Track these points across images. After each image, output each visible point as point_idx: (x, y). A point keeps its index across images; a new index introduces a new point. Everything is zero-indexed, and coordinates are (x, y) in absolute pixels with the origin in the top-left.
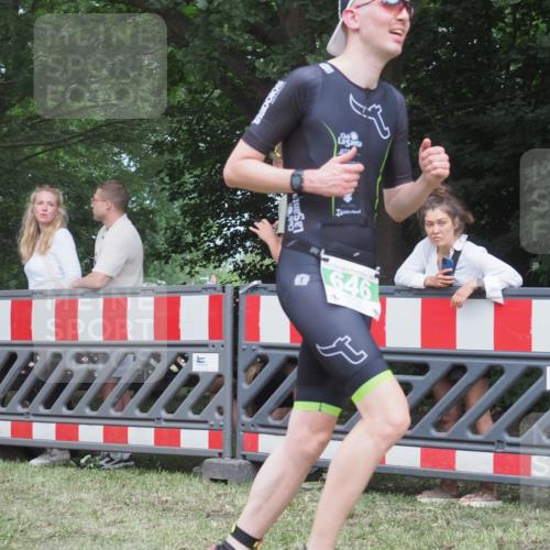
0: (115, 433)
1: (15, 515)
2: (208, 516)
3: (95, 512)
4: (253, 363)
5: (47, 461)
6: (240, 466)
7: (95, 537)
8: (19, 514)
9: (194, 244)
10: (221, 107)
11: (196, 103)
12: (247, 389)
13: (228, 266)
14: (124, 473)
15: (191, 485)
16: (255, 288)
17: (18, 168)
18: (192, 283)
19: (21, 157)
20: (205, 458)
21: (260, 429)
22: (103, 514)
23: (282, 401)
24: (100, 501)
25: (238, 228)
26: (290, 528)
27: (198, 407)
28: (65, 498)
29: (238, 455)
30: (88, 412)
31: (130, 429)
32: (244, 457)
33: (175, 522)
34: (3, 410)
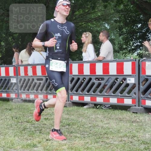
0: (106, 99)
1: (80, 121)
2: (132, 122)
4: (144, 81)
5: (88, 107)
6: (141, 109)
7: (102, 127)
8: (82, 121)
9: (126, 48)
10: (133, 10)
11: (126, 9)
12: (142, 88)
13: (135, 54)
14: (109, 110)
15: (127, 114)
16: (144, 60)
17: (78, 28)
18: (125, 59)
19: (79, 25)
20: (131, 106)
21: (146, 99)
22: (104, 121)
24: (103, 118)
25: (138, 43)
27: (129, 92)
28: (93, 117)
29: (140, 106)
30: (99, 94)
32: (142, 106)
33: (123, 124)
34: (76, 93)
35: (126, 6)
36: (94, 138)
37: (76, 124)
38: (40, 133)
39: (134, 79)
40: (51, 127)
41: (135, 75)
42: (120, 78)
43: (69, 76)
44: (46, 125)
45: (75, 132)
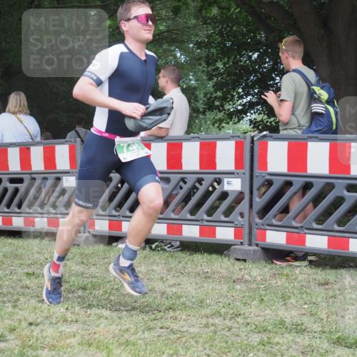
0: (175, 229)
1: (112, 279)
2: (234, 282)
3: (162, 278)
4: (263, 185)
6: (254, 250)
7: (163, 293)
11: (225, 17)
12: (259, 202)
13: (245, 122)
14: (180, 254)
15: (223, 262)
16: (265, 136)
18: (222, 133)
20: (232, 245)
21: (267, 227)
22: (167, 280)
23: (282, 209)
24: (165, 271)
26: (287, 291)
27: (228, 213)
28: (144, 269)
29: (253, 244)
31: (184, 226)
32: (257, 245)
33: (213, 285)
35: (224, 9)
37: (102, 286)
38: (14, 307)
39: (239, 181)
40: (41, 294)
41: (243, 171)
42: (208, 179)
44: (29, 288)
45: (98, 305)
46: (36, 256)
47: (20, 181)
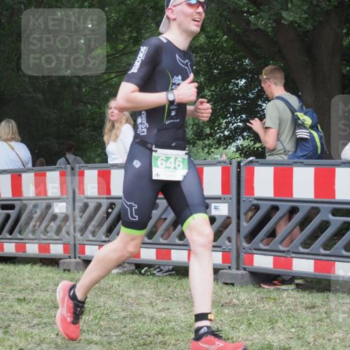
0: (163, 253)
1: (102, 304)
2: (222, 306)
3: (151, 303)
4: (250, 210)
5: (121, 271)
6: (242, 275)
7: (152, 318)
8: (105, 303)
9: (211, 135)
10: (227, 47)
11: (211, 45)
12: (246, 226)
13: (232, 148)
14: (169, 279)
16: (251, 162)
17: (100, 87)
18: (209, 159)
19: (101, 80)
20: (220, 269)
21: (255, 252)
22: (156, 304)
23: (268, 233)
24: (154, 296)
25: (239, 124)
26: (274, 314)
28: (133, 294)
29: (241, 268)
30: (147, 240)
31: (172, 251)
32: (245, 269)
34: (93, 238)
35: (211, 38)
36: (133, 344)
37: (92, 311)
38: (6, 333)
40: (32, 320)
43: (77, 198)
44: (20, 314)
45: (88, 330)
46: (28, 281)
47: (12, 207)
